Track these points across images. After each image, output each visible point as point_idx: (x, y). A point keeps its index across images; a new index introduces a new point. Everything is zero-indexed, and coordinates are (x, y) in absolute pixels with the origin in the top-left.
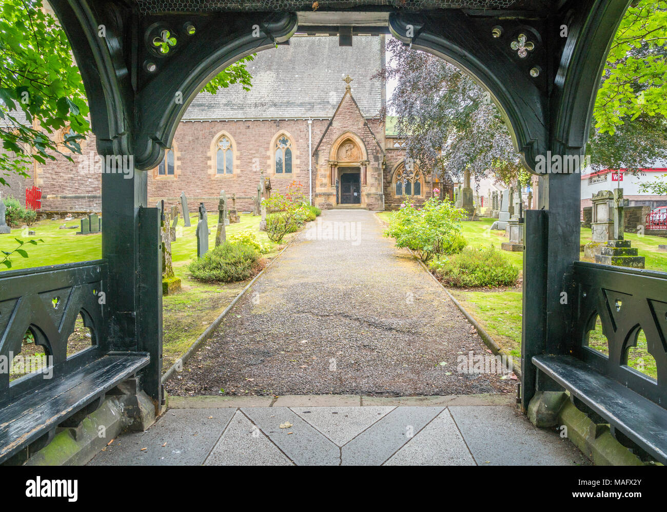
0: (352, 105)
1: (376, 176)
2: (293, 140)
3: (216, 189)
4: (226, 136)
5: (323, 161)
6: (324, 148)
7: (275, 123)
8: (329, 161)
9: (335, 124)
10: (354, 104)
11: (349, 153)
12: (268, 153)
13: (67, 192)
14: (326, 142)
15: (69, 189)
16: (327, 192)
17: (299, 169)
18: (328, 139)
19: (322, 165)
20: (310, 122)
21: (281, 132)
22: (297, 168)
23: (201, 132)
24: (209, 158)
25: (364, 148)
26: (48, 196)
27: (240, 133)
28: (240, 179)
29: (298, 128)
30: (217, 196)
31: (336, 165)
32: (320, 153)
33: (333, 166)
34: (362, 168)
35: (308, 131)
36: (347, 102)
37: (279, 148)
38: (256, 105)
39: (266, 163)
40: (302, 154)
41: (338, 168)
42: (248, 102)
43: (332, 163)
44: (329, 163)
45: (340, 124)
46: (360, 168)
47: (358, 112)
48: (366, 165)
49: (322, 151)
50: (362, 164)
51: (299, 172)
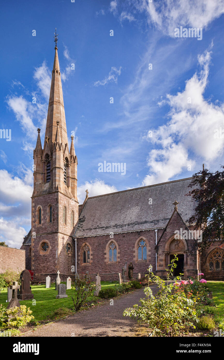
0: (178, 218)
1: (193, 259)
2: (147, 242)
3: (108, 270)
4: (113, 242)
5: (161, 252)
6: (161, 244)
7: (137, 233)
8: (164, 252)
9: (168, 230)
10: (179, 217)
11: (177, 246)
12: (134, 250)
13: (42, 272)
14: (162, 241)
15: (43, 271)
16: (163, 269)
17: (150, 257)
18: (164, 239)
19: (160, 254)
20: (156, 231)
21: (141, 237)
22: (149, 256)
23: (102, 241)
24: (105, 254)
25: (186, 243)
26: (36, 274)
27: (120, 239)
28: (120, 264)
29: (150, 235)
30: (109, 273)
31: (168, 254)
32: (160, 248)
33: (167, 255)
34: (185, 255)
35: (155, 236)
36: (175, 217)
37: (140, 246)
38: (129, 225)
39: (133, 255)
40: (152, 249)
41: (170, 256)
42: (125, 223)
43: (166, 253)
44: (164, 253)
45: (171, 230)
46: (184, 255)
47: (182, 222)
48: (187, 253)
49: (161, 246)
50: (185, 252)
51: (150, 259)
